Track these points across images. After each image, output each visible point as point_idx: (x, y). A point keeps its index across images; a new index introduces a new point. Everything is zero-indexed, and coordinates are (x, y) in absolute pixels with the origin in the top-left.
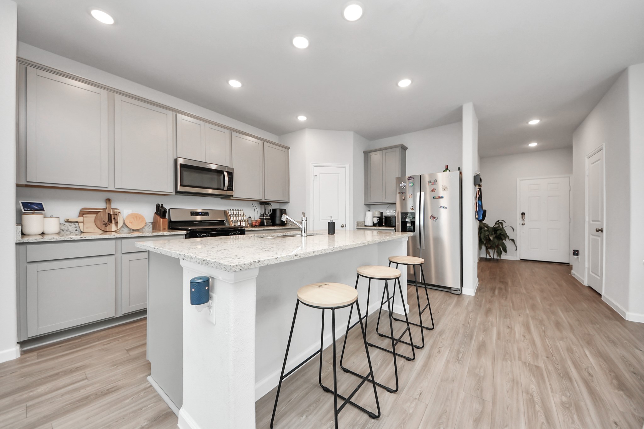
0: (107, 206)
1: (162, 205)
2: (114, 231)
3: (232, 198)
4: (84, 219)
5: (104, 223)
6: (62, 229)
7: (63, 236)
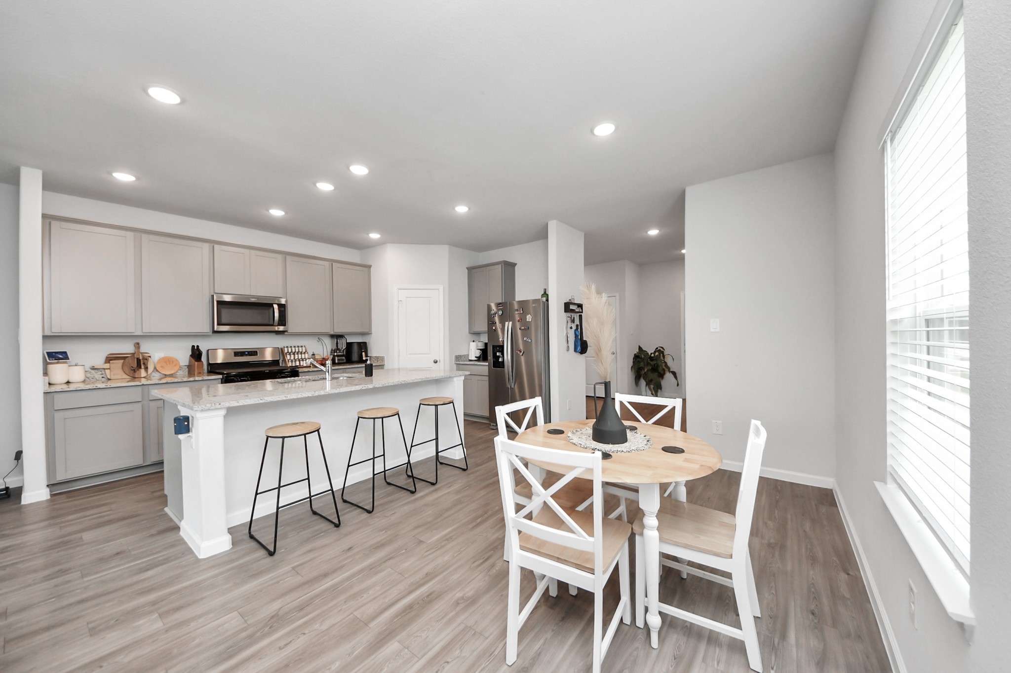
0: (136, 351)
1: (198, 346)
2: (143, 377)
3: (286, 333)
4: (112, 365)
5: (132, 369)
6: (88, 376)
7: (88, 384)
